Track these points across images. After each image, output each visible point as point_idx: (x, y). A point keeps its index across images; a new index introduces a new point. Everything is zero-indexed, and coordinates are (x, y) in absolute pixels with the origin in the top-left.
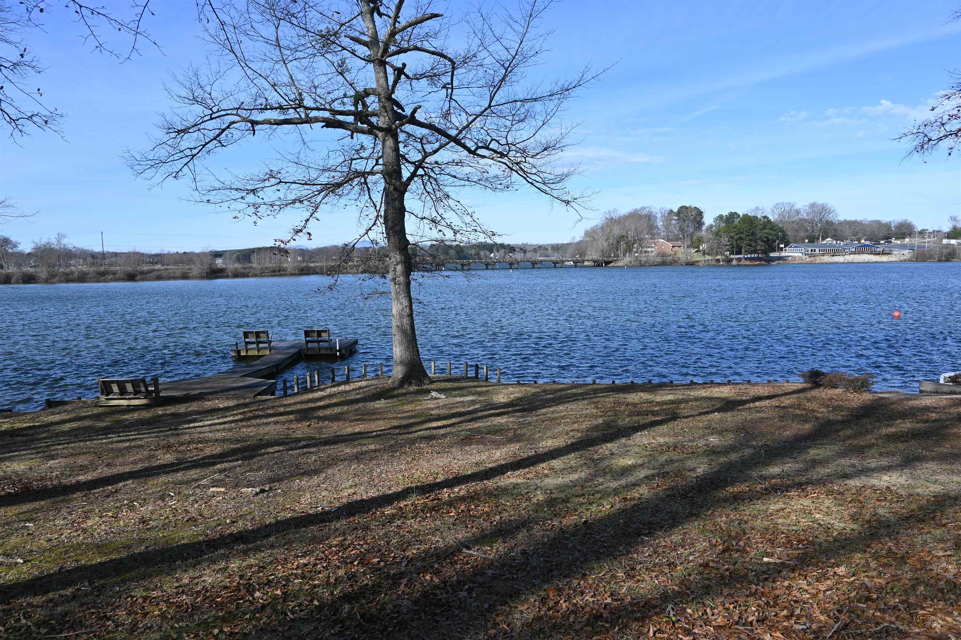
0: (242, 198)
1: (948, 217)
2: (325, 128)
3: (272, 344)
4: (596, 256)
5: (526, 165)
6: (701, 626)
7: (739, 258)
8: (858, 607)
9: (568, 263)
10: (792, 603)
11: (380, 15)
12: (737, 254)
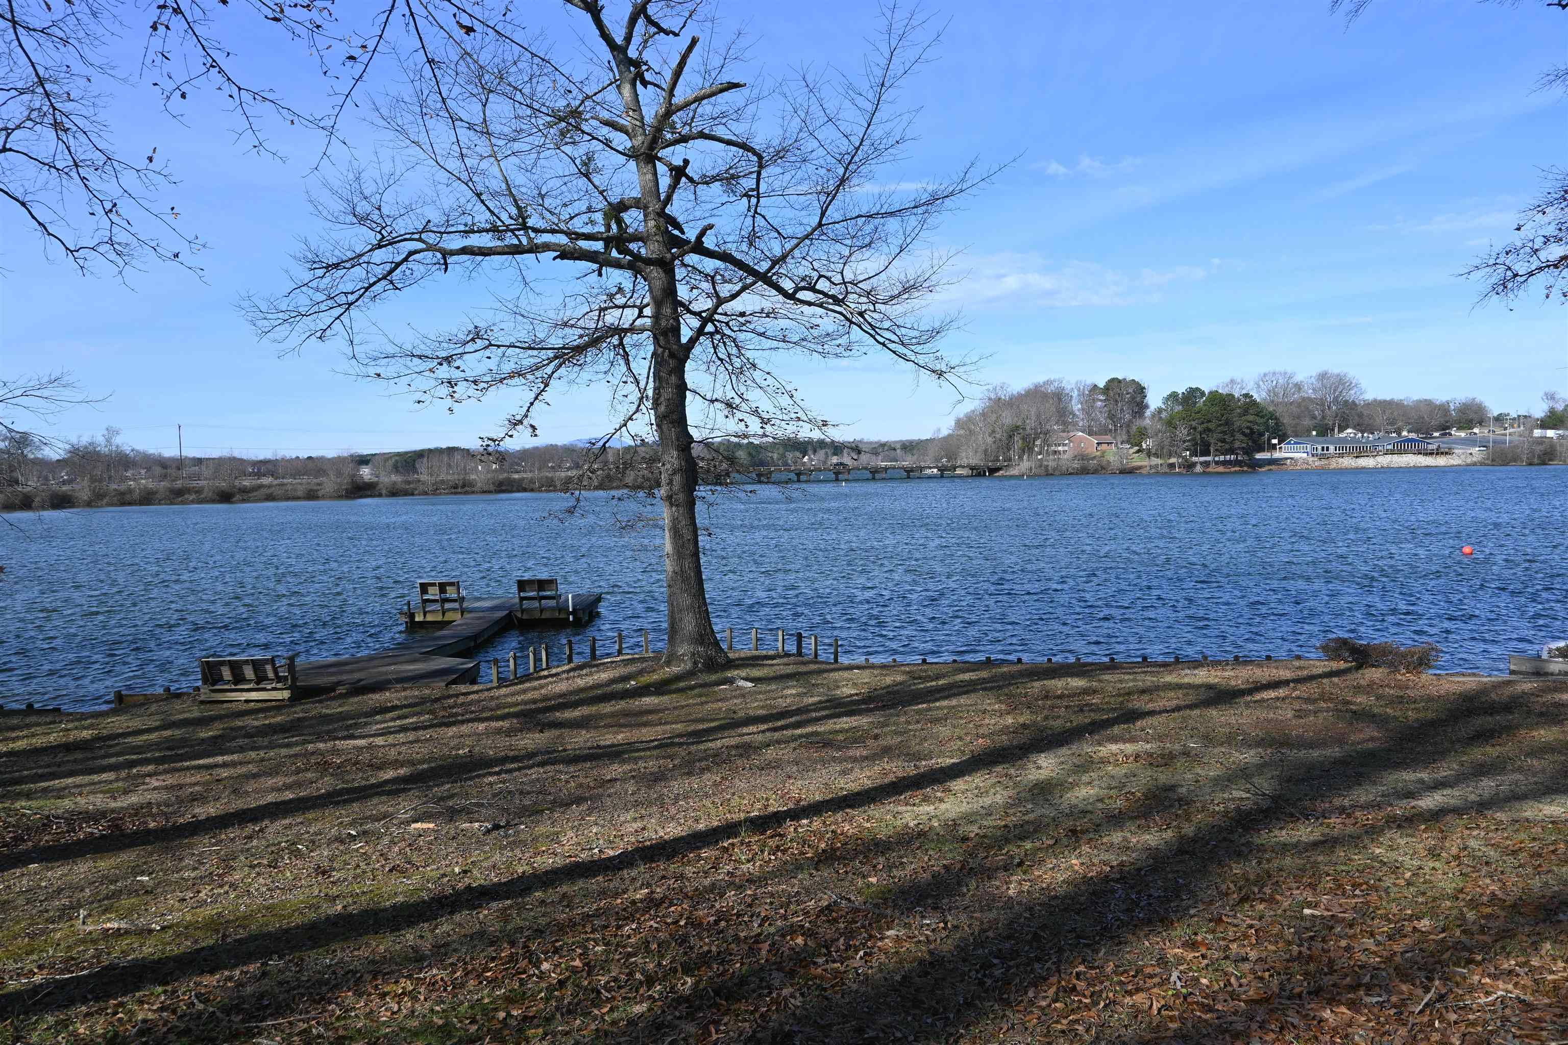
0: (431, 370)
1: (1541, 394)
2: (558, 260)
3: (465, 605)
4: (975, 460)
5: (875, 315)
6: (1225, 1001)
7: (1206, 462)
8: (1455, 973)
9: (928, 472)
10: (1356, 969)
11: (645, 84)
12: (1202, 455)
